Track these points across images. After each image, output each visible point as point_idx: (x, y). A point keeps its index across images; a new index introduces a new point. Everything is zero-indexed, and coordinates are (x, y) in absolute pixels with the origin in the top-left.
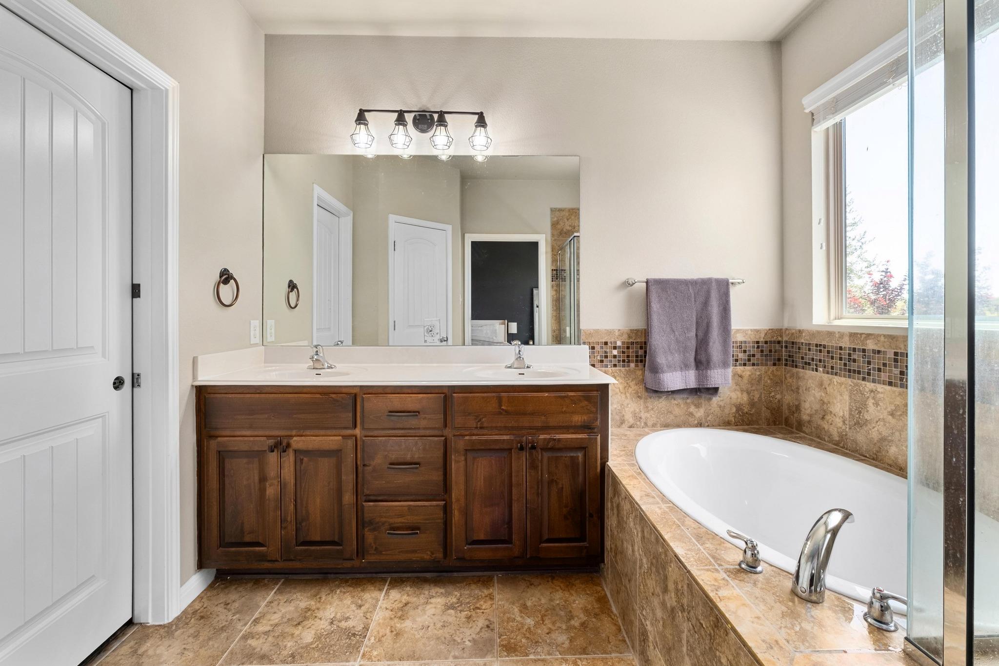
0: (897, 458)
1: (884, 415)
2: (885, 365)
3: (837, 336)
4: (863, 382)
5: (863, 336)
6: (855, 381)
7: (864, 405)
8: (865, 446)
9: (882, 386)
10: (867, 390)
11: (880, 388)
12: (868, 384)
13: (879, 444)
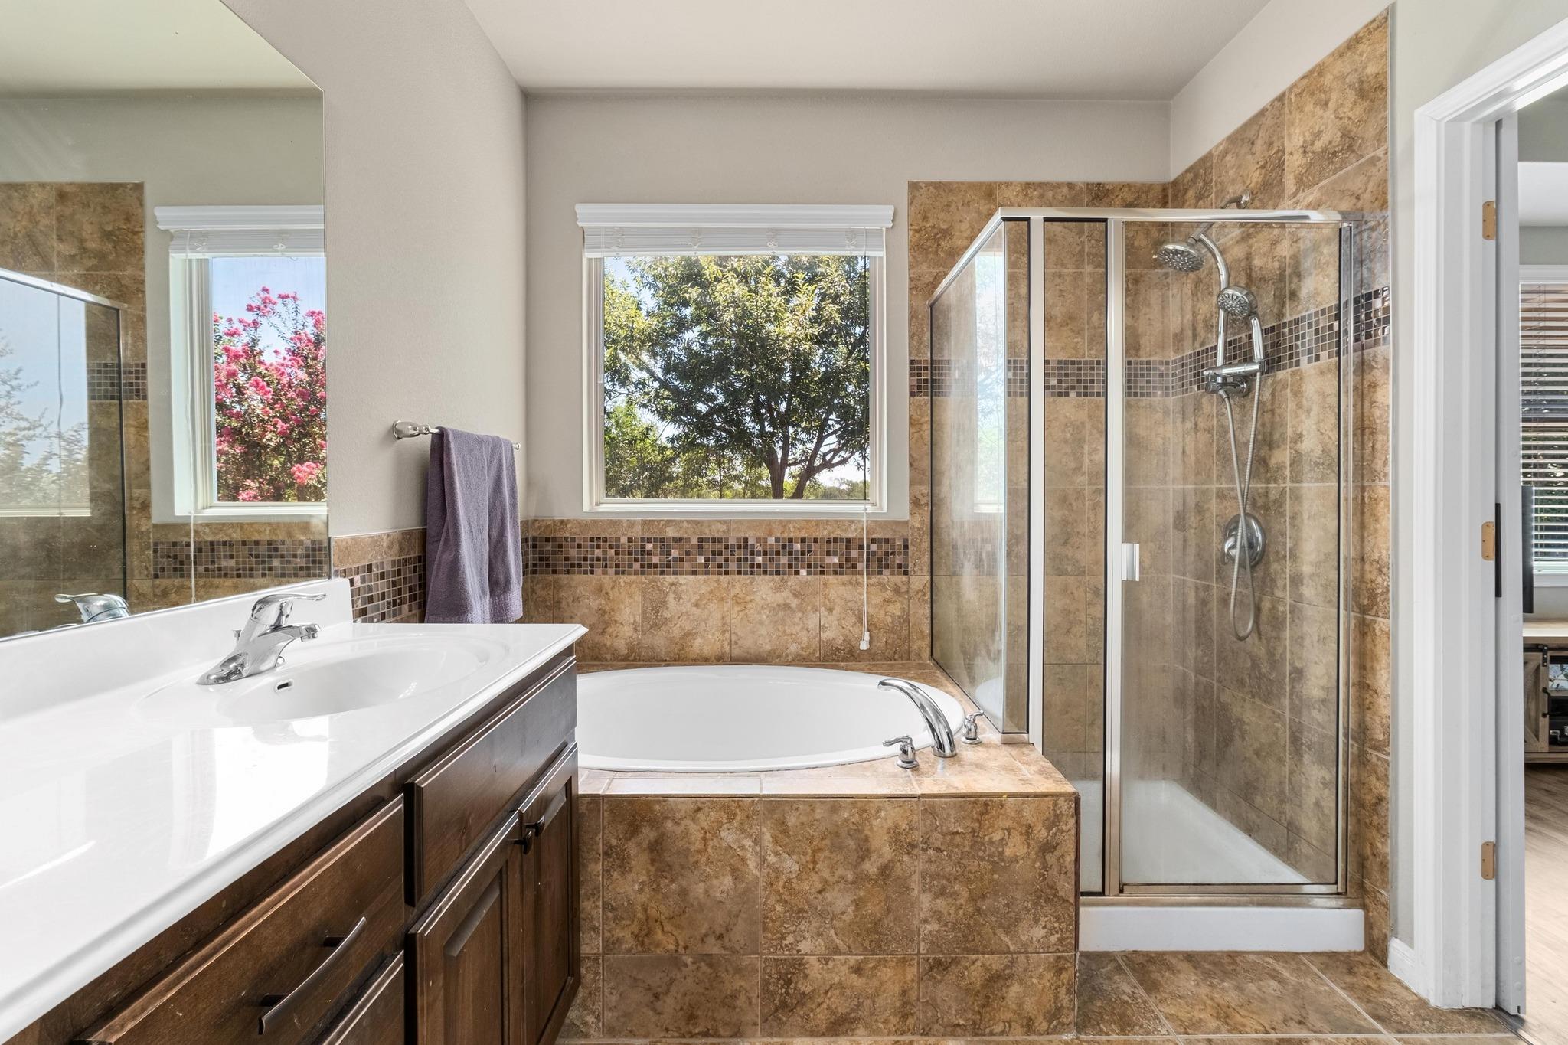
0: (701, 650)
1: (688, 607)
2: (688, 553)
3: (625, 525)
4: (661, 577)
5: (662, 523)
6: (651, 577)
7: (663, 602)
8: (663, 649)
9: (683, 577)
10: (666, 584)
11: (682, 579)
12: (667, 578)
13: (681, 642)
